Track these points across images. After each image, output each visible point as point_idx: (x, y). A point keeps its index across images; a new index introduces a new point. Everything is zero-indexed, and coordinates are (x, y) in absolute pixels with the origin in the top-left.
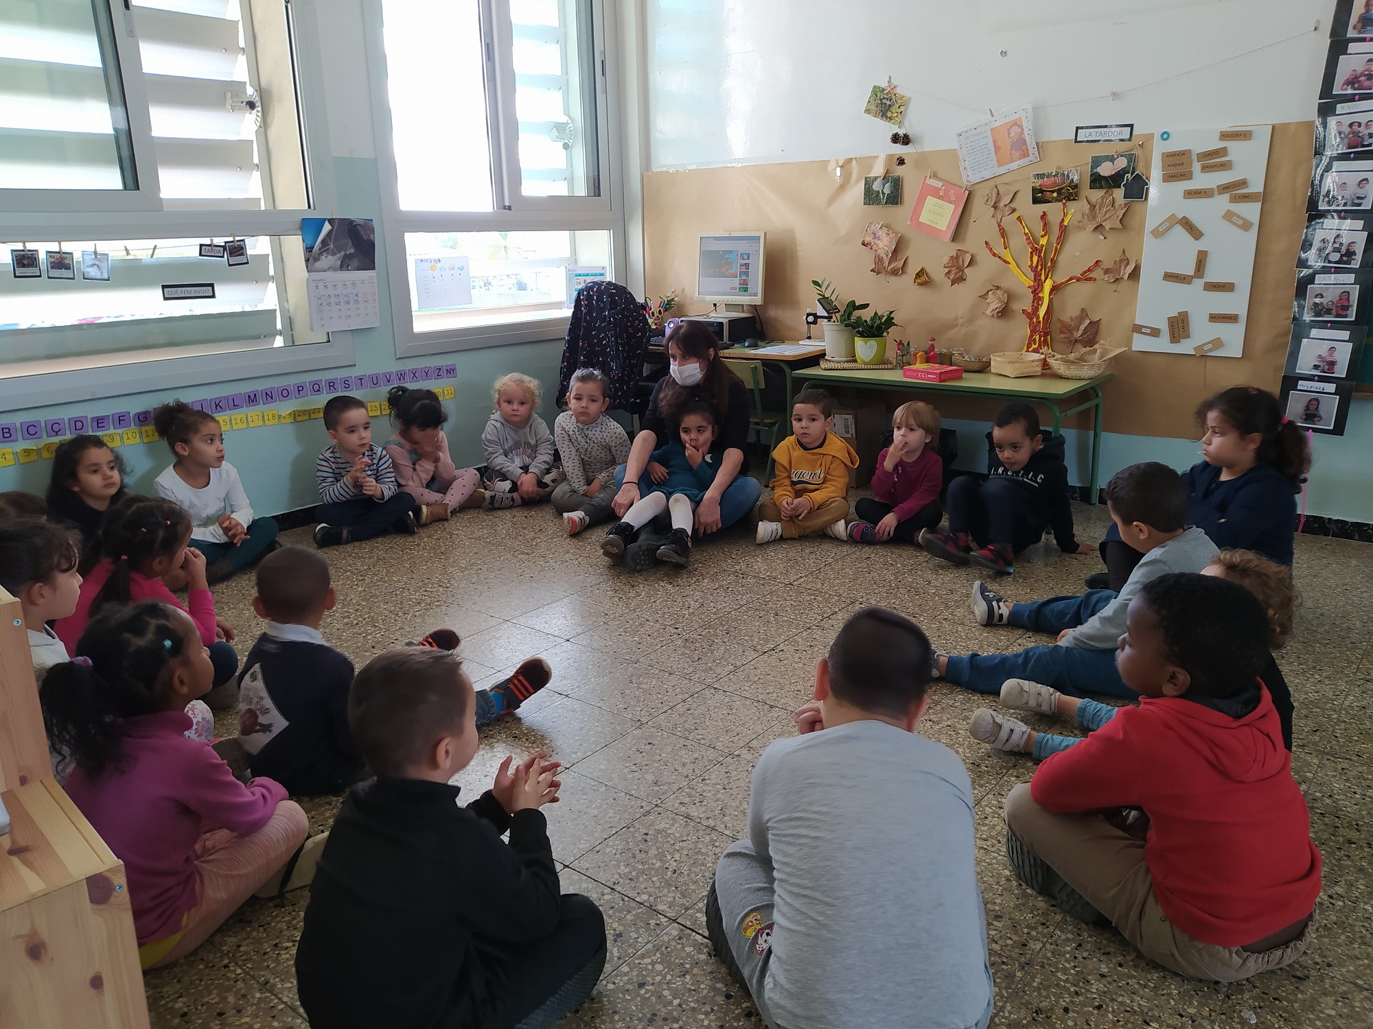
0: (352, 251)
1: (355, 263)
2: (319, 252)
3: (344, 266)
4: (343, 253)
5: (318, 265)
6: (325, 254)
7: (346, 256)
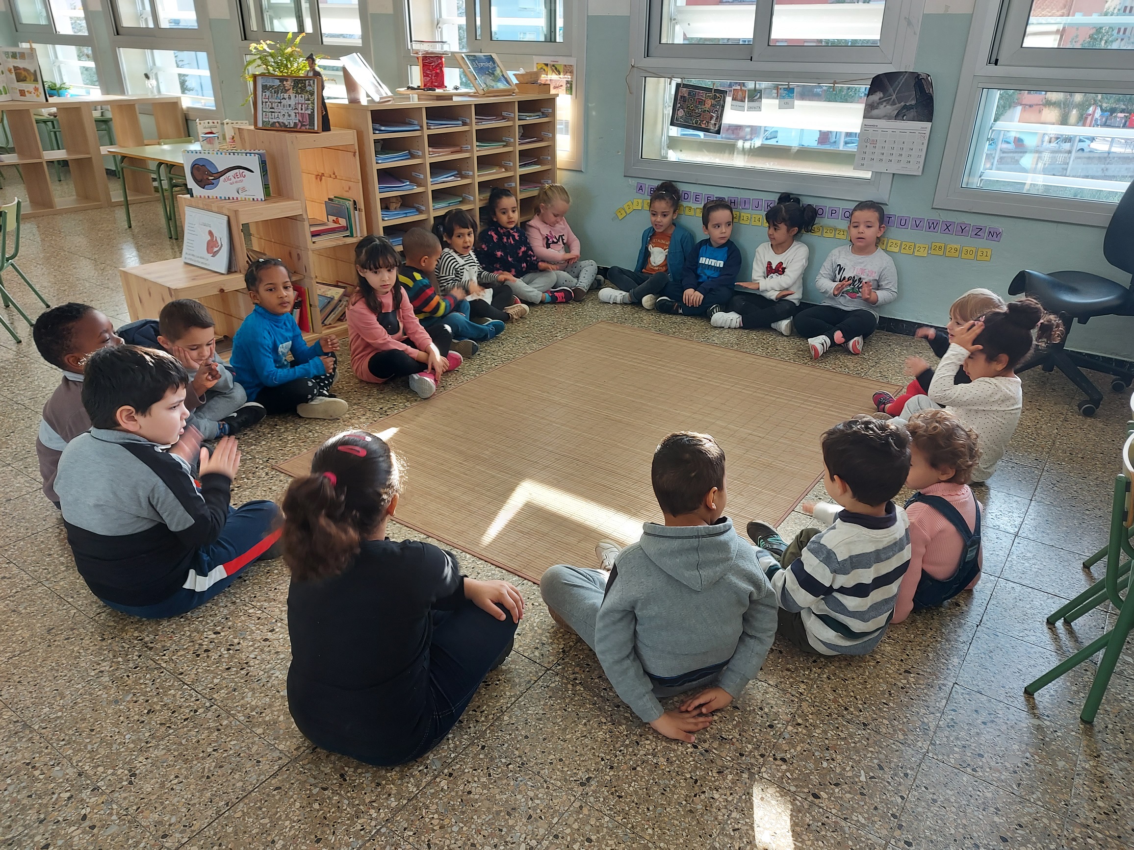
0: (913, 102)
1: (913, 113)
2: (878, 101)
3: (900, 116)
4: (903, 104)
5: (875, 112)
6: (884, 104)
7: (905, 107)
